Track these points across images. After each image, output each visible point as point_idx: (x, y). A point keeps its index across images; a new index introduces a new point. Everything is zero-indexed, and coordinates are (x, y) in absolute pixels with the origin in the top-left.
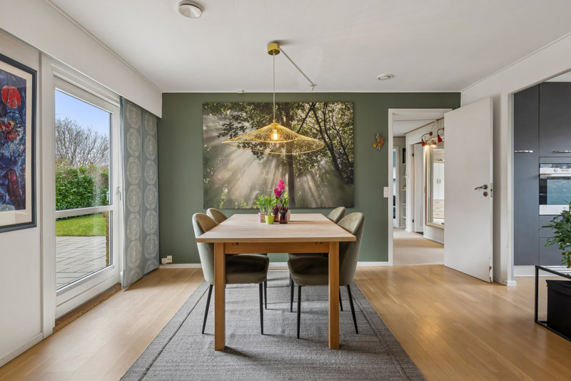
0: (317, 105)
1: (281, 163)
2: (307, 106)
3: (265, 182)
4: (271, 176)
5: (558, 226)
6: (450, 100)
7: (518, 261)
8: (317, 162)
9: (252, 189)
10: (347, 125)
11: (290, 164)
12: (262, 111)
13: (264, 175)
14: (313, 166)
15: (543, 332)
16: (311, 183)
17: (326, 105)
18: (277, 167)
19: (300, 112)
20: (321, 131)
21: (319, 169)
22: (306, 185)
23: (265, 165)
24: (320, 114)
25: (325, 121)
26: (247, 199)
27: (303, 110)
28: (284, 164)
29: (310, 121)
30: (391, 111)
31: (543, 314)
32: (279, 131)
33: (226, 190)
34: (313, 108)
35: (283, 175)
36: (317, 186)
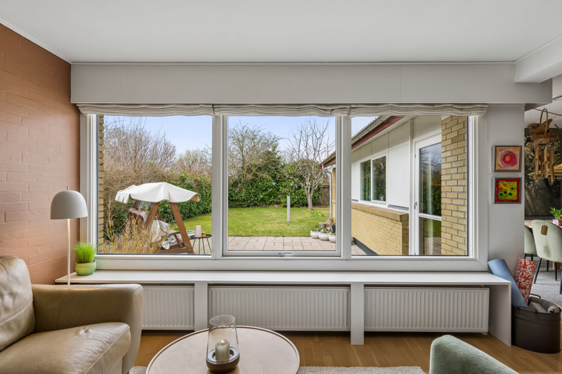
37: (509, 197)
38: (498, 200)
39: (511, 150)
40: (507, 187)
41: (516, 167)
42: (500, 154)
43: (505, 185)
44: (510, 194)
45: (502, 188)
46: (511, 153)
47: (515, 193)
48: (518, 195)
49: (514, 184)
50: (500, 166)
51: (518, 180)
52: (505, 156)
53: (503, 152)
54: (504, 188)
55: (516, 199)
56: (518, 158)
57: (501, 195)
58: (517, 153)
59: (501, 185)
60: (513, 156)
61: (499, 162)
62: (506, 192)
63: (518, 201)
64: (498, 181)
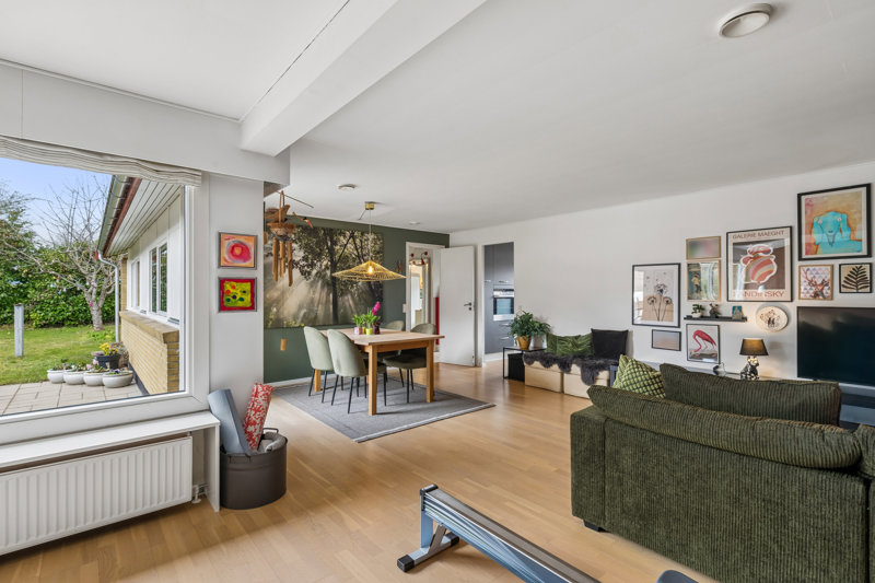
0: (356, 234)
1: (326, 284)
2: (348, 234)
3: (312, 301)
4: (317, 295)
5: (512, 326)
6: (442, 240)
7: (488, 351)
8: (356, 283)
9: (300, 308)
10: (378, 253)
11: (334, 285)
12: (309, 235)
13: (311, 295)
14: (352, 287)
15: (506, 381)
16: (351, 302)
17: (362, 234)
18: (323, 287)
19: (342, 238)
20: (358, 256)
21: (358, 289)
22: (347, 304)
23: (312, 285)
24: (358, 241)
25: (361, 247)
26: (295, 317)
27: (345, 237)
28: (328, 285)
29: (350, 246)
30: (408, 244)
31: (506, 374)
32: (374, 267)
33: (275, 310)
34: (352, 236)
35: (328, 295)
36: (356, 304)
37: (240, 304)
38: (223, 308)
39: (242, 240)
40: (238, 290)
41: (250, 263)
42: (226, 245)
43: (234, 287)
44: (242, 299)
45: (228, 292)
46: (242, 243)
47: (248, 298)
48: (252, 301)
49: (247, 286)
50: (226, 260)
51: (253, 282)
52: (233, 248)
53: (231, 242)
54: (232, 290)
55: (249, 305)
56: (252, 251)
57: (229, 300)
58: (250, 244)
59: (228, 286)
60: (245, 249)
61: (225, 254)
62: (234, 297)
63: (252, 308)
64: (222, 282)
